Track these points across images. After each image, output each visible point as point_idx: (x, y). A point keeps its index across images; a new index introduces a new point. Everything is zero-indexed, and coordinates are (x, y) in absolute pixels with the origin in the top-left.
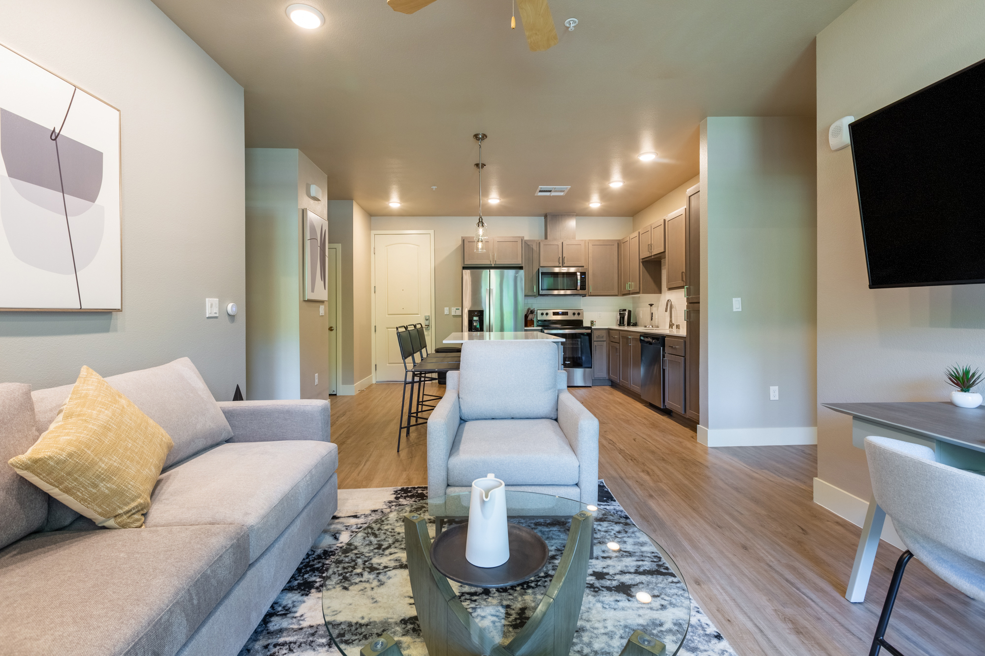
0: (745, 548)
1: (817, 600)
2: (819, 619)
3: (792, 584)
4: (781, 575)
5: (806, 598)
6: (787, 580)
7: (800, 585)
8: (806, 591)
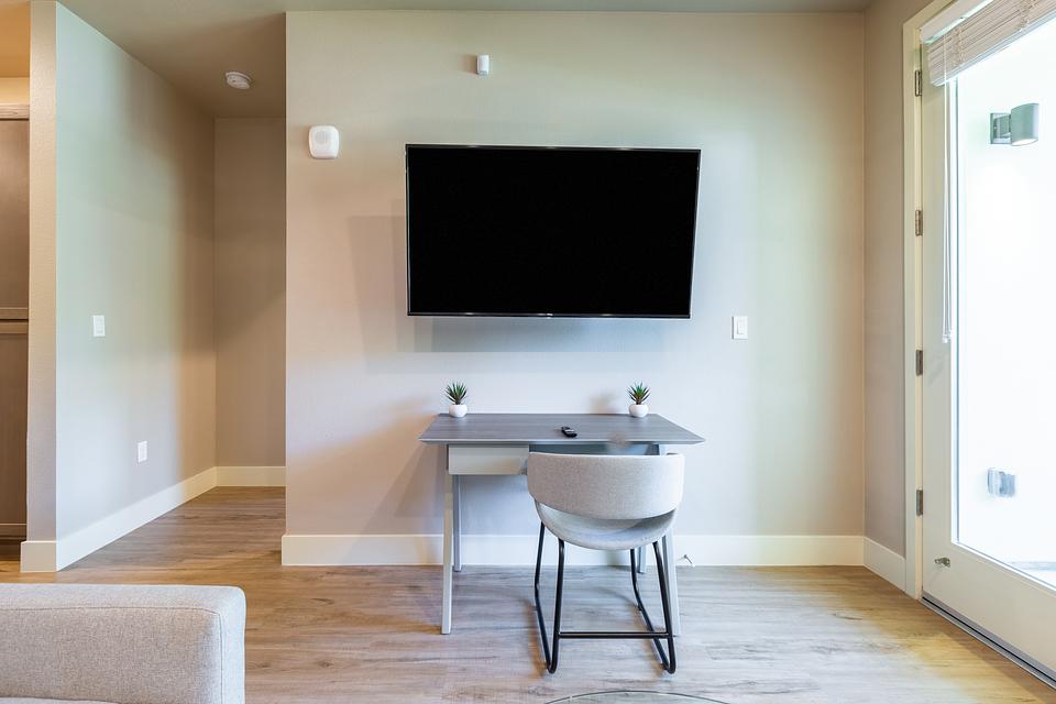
0: (325, 664)
1: (438, 655)
2: (464, 669)
3: (406, 660)
4: (389, 660)
5: (432, 662)
6: (400, 660)
7: (412, 654)
8: (421, 655)
